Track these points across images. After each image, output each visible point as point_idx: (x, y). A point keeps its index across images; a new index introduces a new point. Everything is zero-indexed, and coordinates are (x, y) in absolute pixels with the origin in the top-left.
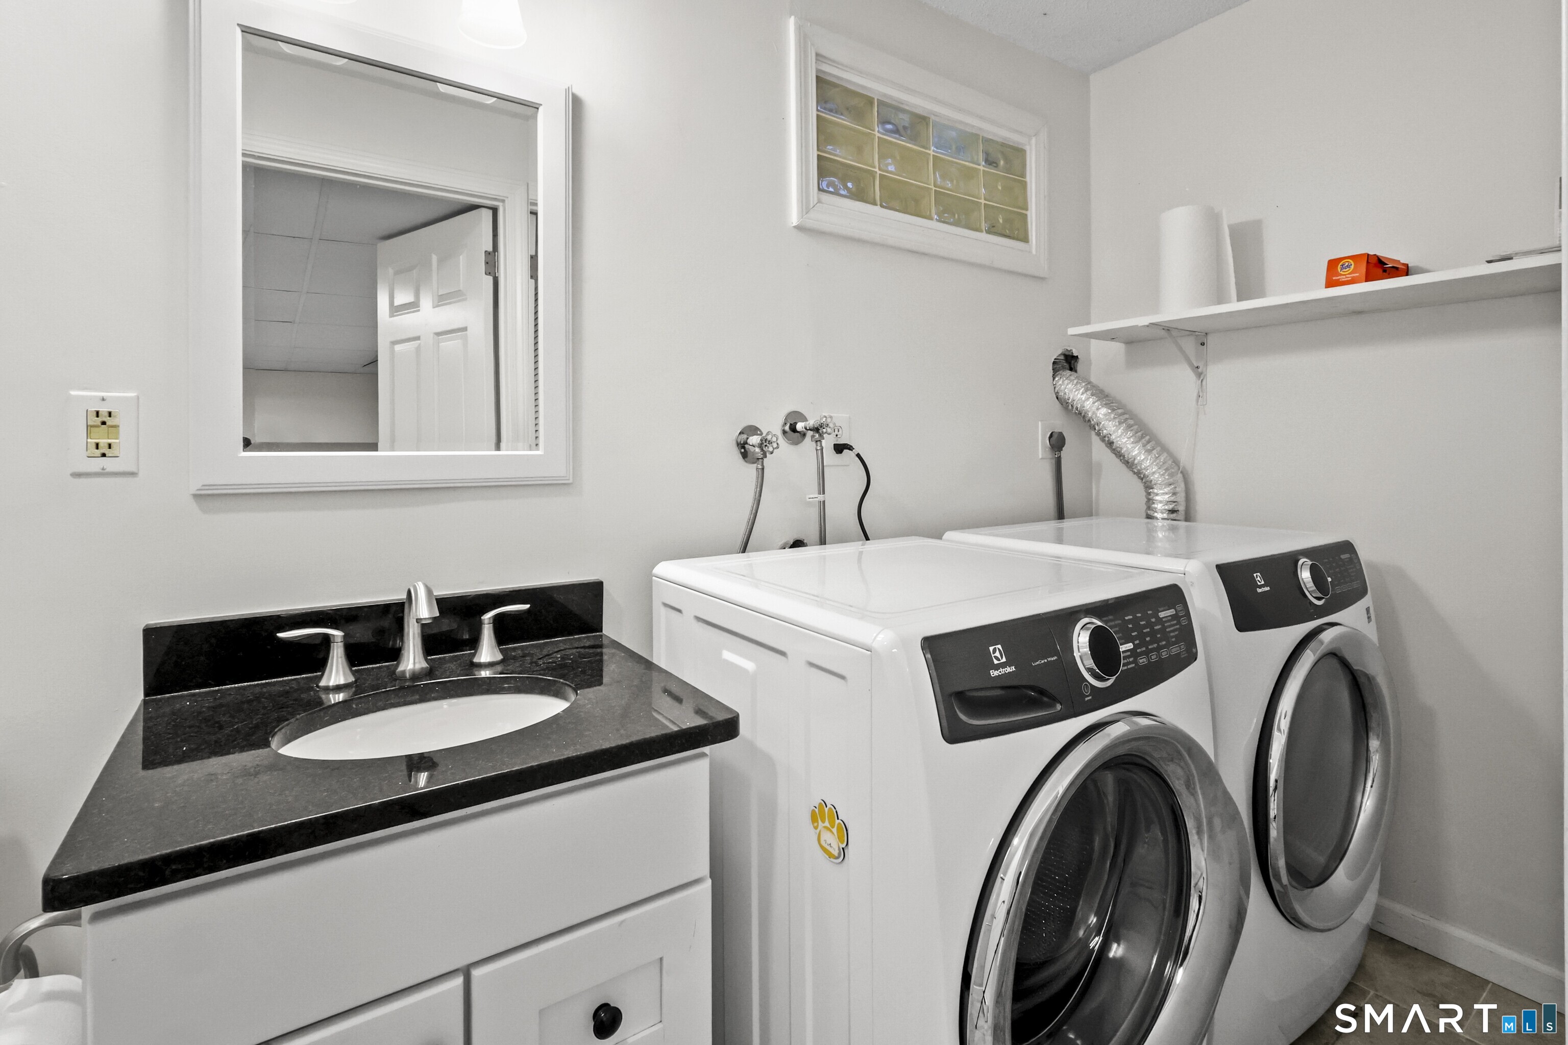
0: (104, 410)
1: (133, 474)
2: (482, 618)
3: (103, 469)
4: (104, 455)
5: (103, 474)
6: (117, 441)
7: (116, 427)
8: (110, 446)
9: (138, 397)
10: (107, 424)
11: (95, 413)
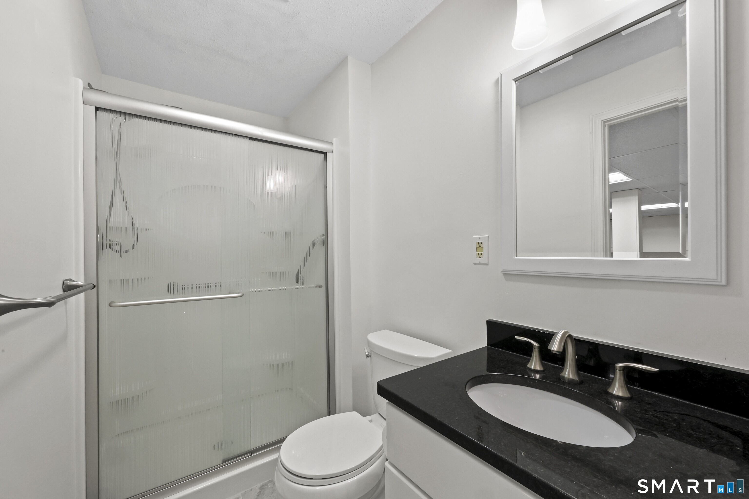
0: (480, 242)
1: (487, 264)
2: (615, 365)
3: (480, 262)
4: (480, 257)
5: (480, 264)
6: (483, 252)
7: (482, 247)
8: (481, 254)
9: (488, 237)
10: (481, 246)
11: (478, 243)
